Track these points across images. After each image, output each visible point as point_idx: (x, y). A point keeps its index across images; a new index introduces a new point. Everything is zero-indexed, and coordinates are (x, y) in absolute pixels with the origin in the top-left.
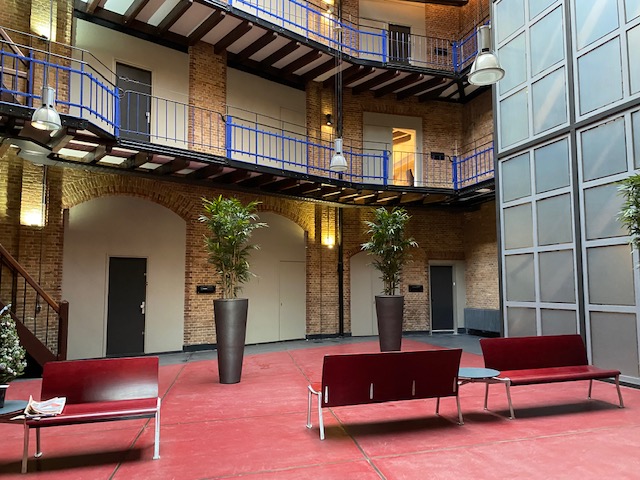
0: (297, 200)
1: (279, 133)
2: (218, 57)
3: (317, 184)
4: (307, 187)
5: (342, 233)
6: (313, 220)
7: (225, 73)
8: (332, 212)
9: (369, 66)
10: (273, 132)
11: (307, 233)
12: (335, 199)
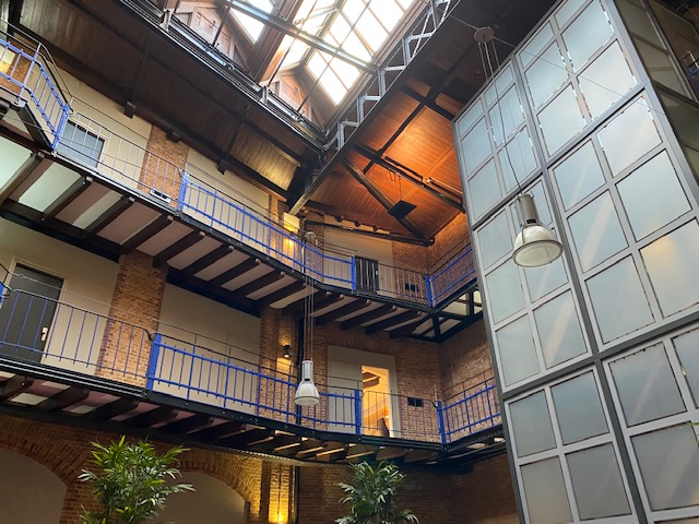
0: (240, 454)
1: (223, 360)
2: (157, 270)
3: (270, 431)
4: (255, 434)
5: (298, 505)
6: (258, 485)
7: (162, 289)
8: (285, 473)
9: (337, 293)
10: (216, 358)
11: (248, 504)
12: (291, 454)
